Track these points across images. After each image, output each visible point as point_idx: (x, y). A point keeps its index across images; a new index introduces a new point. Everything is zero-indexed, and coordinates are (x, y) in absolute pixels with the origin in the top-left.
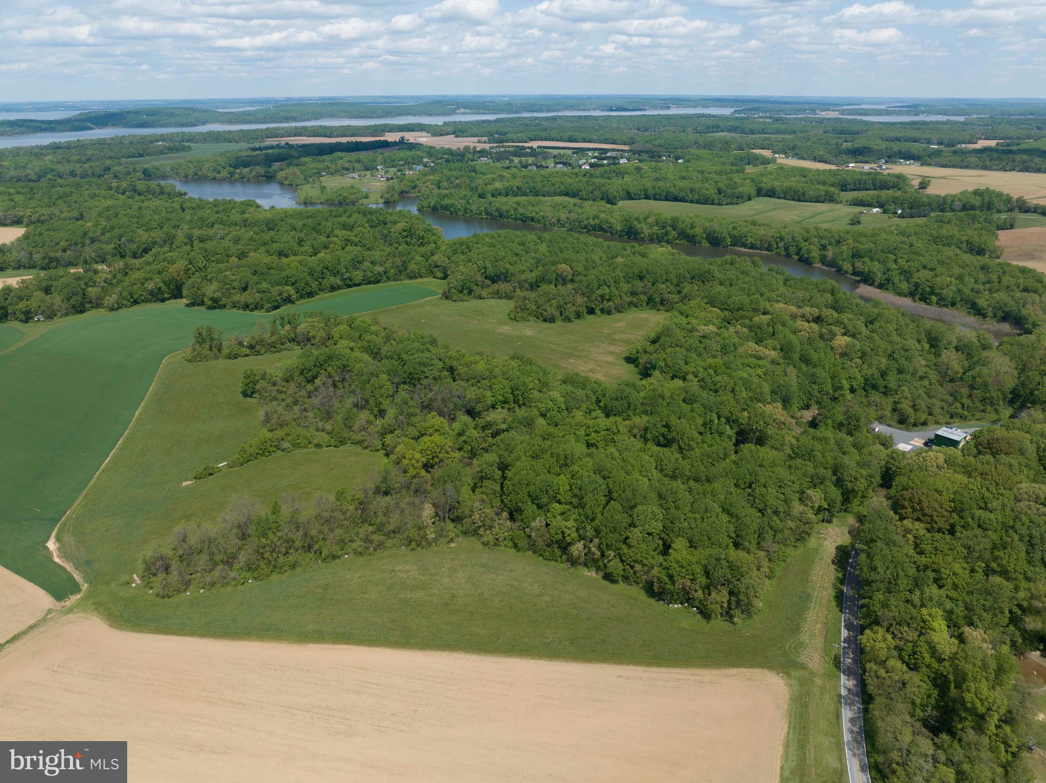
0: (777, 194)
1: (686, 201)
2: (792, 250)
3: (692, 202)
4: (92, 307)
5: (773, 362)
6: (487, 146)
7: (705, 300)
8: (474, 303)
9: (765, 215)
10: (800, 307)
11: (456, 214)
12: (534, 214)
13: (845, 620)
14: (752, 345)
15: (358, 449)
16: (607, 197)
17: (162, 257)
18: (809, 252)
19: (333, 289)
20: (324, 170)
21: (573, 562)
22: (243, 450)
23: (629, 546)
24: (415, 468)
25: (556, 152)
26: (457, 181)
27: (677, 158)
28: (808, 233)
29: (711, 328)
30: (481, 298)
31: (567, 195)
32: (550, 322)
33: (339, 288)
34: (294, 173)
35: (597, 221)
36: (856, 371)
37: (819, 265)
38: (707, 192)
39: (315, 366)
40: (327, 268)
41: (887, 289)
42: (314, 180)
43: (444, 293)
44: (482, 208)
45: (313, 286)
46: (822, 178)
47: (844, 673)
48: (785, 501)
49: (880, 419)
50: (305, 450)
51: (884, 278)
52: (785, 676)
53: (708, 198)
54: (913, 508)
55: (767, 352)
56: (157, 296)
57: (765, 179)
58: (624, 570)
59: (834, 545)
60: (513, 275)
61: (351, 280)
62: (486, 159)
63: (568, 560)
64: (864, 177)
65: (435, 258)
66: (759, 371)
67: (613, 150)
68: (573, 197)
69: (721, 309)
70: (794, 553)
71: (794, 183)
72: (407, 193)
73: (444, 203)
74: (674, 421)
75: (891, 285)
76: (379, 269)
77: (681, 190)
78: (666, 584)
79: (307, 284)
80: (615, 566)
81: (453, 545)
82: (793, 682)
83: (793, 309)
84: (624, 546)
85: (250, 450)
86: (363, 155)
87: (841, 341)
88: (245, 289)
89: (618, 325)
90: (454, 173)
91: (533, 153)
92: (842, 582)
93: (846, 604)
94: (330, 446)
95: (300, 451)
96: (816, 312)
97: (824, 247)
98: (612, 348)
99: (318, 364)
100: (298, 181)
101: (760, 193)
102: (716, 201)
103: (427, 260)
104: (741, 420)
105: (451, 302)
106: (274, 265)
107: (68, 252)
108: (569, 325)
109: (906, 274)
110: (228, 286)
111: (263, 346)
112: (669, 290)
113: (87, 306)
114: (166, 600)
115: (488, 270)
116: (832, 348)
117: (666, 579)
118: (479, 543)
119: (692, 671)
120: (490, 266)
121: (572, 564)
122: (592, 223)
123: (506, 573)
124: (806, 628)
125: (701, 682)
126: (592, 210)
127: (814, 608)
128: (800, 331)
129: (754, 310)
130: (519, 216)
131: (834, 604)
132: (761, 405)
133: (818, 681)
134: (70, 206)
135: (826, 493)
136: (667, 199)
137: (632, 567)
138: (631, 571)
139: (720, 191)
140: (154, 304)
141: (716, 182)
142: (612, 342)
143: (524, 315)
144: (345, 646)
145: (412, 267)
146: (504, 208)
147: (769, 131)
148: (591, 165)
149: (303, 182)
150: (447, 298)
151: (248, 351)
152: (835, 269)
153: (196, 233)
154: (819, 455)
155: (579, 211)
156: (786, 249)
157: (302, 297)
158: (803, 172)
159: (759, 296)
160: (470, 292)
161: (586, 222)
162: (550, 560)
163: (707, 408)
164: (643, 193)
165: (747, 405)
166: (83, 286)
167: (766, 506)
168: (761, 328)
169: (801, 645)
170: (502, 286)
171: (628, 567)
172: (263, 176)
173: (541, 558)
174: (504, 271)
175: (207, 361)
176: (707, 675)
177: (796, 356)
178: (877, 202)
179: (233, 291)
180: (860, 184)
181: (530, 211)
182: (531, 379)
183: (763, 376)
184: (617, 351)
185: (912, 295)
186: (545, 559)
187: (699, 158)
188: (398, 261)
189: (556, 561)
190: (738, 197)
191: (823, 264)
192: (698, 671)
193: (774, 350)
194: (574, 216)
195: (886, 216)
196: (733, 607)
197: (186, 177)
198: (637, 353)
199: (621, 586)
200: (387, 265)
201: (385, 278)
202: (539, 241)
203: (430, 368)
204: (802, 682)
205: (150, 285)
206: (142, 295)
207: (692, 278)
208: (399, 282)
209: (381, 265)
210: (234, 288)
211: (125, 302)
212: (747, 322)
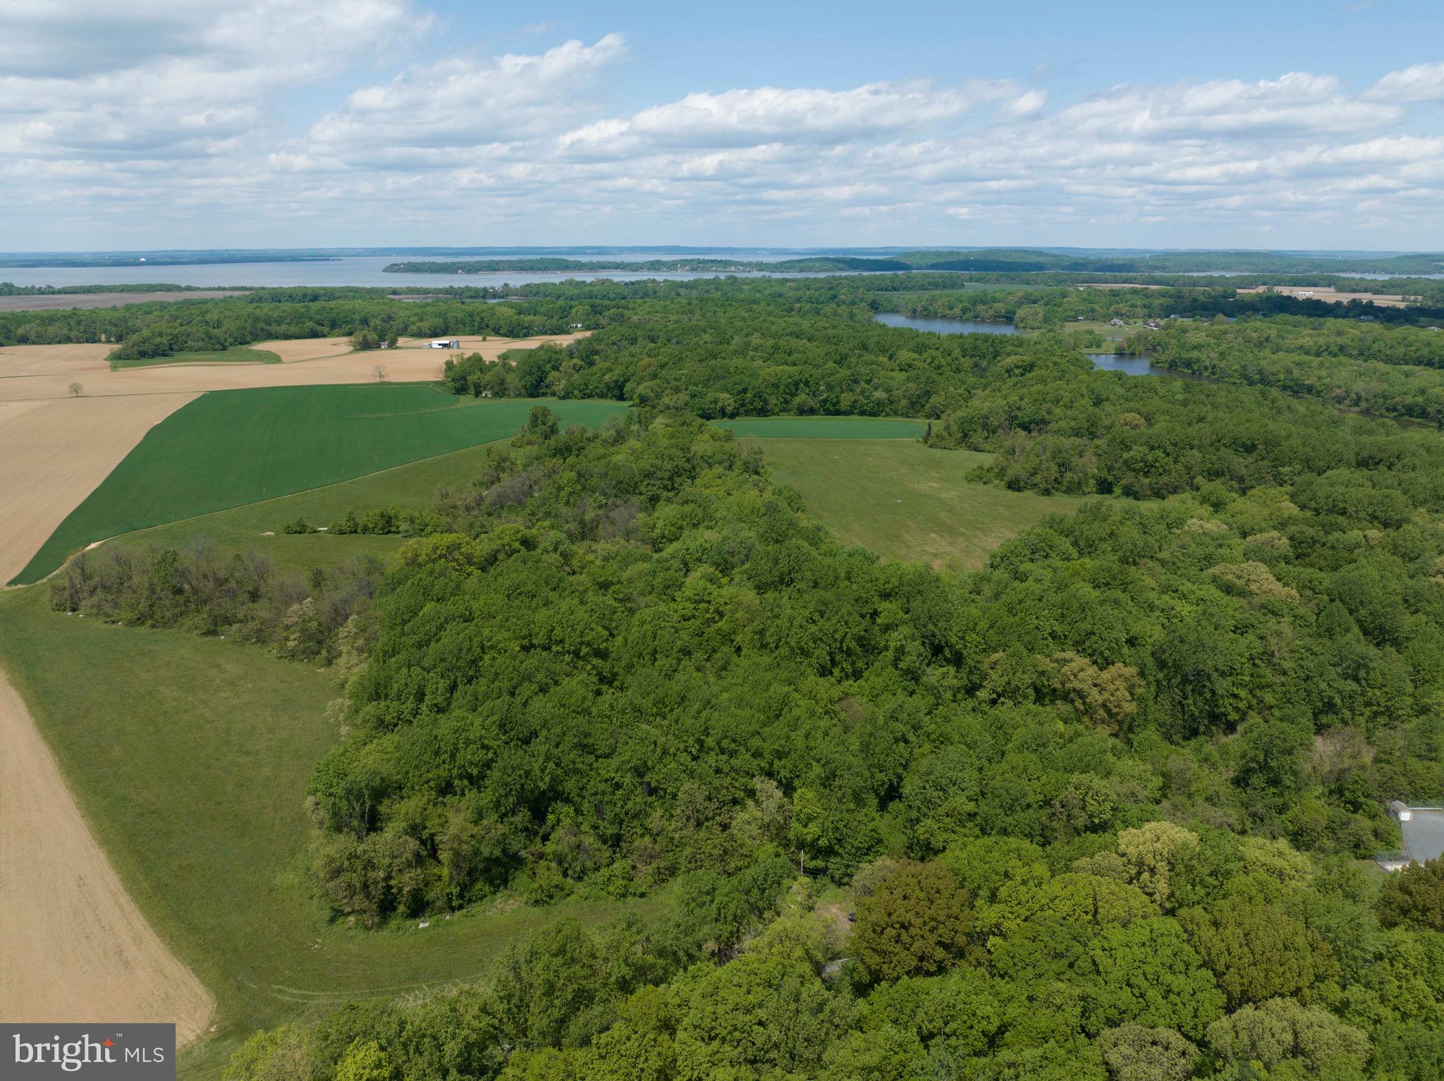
4: (546, 394)
8: (959, 455)
12: (1316, 381)
14: (1255, 569)
19: (802, 412)
22: (350, 518)
30: (974, 449)
32: (1014, 490)
33: (812, 411)
34: (1036, 313)
35: (1421, 400)
43: (928, 432)
45: (772, 401)
61: (834, 404)
73: (1188, 356)
76: (880, 395)
79: (761, 397)
85: (359, 520)
105: (925, 447)
113: (541, 390)
120: (1028, 406)
122: (1410, 402)
130: (1290, 383)
143: (986, 473)
146: (1275, 368)
150: (924, 441)
157: (748, 413)
160: (966, 438)
161: (1399, 400)
168: (1331, 549)
172: (1003, 317)
193: (1304, 588)
200: (897, 393)
201: (888, 410)
205: (609, 377)
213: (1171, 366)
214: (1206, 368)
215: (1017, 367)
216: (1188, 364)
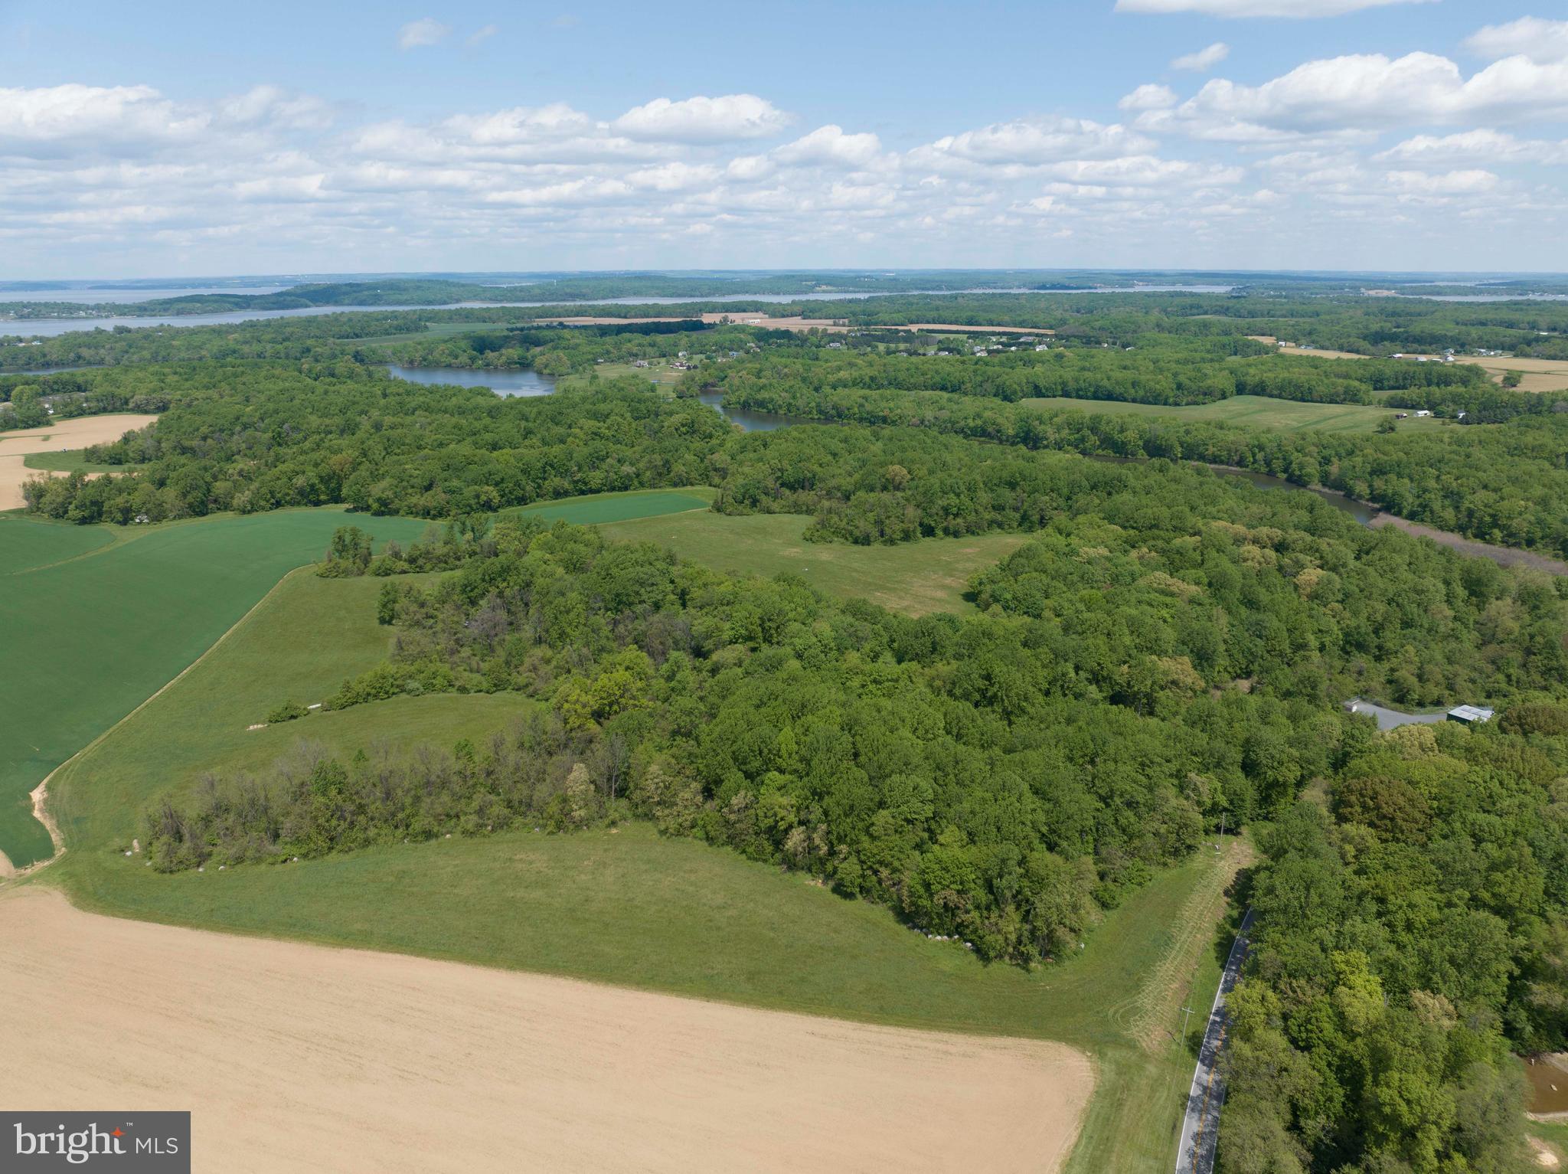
0: (1268, 391)
1: (1125, 400)
2: (1277, 465)
3: (1134, 401)
4: (219, 509)
5: (1192, 601)
6: (844, 330)
7: (1102, 515)
8: (758, 519)
9: (1244, 418)
10: (1254, 527)
11: (776, 413)
12: (886, 412)
13: (1226, 981)
14: (1162, 576)
15: (520, 697)
16: (1003, 392)
17: (327, 444)
18: (1301, 467)
19: (558, 494)
20: (601, 355)
21: (791, 864)
22: (348, 688)
23: (873, 838)
24: (579, 716)
25: (941, 337)
26: (786, 370)
27: (1124, 346)
28: (1304, 439)
29: (1100, 551)
30: (769, 512)
31: (943, 388)
32: (863, 544)
33: (566, 494)
34: (559, 359)
35: (979, 422)
36: (1332, 622)
37: (1319, 487)
38: (1158, 386)
39: (483, 580)
40: (552, 466)
41: (1422, 520)
42: (585, 369)
43: (716, 502)
44: (813, 404)
45: (528, 488)
46: (1344, 369)
47: (1202, 1062)
48: (1151, 790)
49: (1364, 695)
50: (442, 695)
51: (1417, 502)
52: (1095, 1058)
53: (1159, 395)
54: (1364, 806)
55: (1184, 586)
56: (310, 497)
57: (1252, 371)
58: (863, 876)
59: (1236, 868)
60: (822, 480)
61: (586, 484)
62: (838, 344)
63: (784, 861)
64: (1412, 369)
65: (716, 457)
66: (1164, 613)
67: (1029, 334)
68: (952, 391)
69: (1124, 528)
70: (1162, 876)
71: (1298, 375)
72: (713, 386)
73: (759, 397)
74: (999, 669)
75: (1428, 513)
76: (627, 469)
77: (1117, 383)
78: (920, 897)
79: (518, 484)
80: (849, 869)
81: (614, 831)
82: (1106, 1067)
83: (1240, 528)
84: (864, 838)
85: (359, 688)
86: (660, 338)
87: (1312, 575)
88: (428, 488)
89: (968, 550)
90: (783, 360)
91: (909, 337)
92: (1235, 923)
93: (1234, 957)
94: (480, 691)
95: (434, 695)
96: (1277, 534)
97: (1326, 461)
98: (948, 581)
99: (487, 578)
100: (563, 370)
101: (1241, 389)
102: (1171, 400)
103: (702, 461)
104: (1116, 677)
105: (723, 515)
106: (476, 459)
107: (209, 441)
108: (892, 549)
109: (1453, 497)
110: (405, 484)
111: (430, 559)
112: (1055, 504)
113: (211, 506)
114: (167, 876)
115: (785, 474)
116: (1296, 587)
117: (922, 891)
118: (655, 831)
119: (935, 1035)
120: (789, 468)
121: (790, 868)
122: (972, 424)
123: (682, 874)
124: (1151, 987)
125: (946, 1053)
126: (970, 407)
127: (1175, 958)
128: (1245, 560)
129: (1175, 529)
130: (865, 415)
131: (1213, 954)
132: (1154, 657)
133: (1152, 1069)
134: (234, 389)
135: (1224, 781)
136: (1096, 397)
137: (876, 872)
138: (874, 878)
139: (1179, 386)
140: (304, 507)
141: (1175, 375)
142: (950, 571)
143: (825, 533)
144: (398, 956)
145: (679, 468)
146: (845, 403)
147: (1278, 313)
148: (990, 352)
149: (570, 371)
150: (719, 510)
151: (406, 566)
152: (1342, 493)
153: (388, 420)
154: (1222, 724)
155: (955, 407)
156: (1268, 463)
157: (509, 503)
158: (1314, 363)
159: (1187, 510)
160: (755, 502)
161: (963, 423)
162: (756, 860)
163: (1059, 656)
164: (1059, 388)
165: (1130, 656)
166: (208, 479)
167: (1112, 791)
168: (1181, 554)
169: (1135, 1010)
170: (804, 497)
171: (869, 872)
172: (516, 363)
173: (744, 857)
174: (809, 475)
175: (346, 576)
176: (960, 1043)
177: (1234, 596)
178: (1427, 402)
179: (410, 491)
180: (1405, 379)
181: (883, 408)
182: (793, 605)
183: (1169, 620)
184: (954, 584)
185: (1462, 529)
186: (749, 858)
187: (1156, 344)
188: (658, 460)
189: (765, 861)
190: (1205, 394)
191: (1324, 485)
192: (946, 1036)
193: (1197, 584)
194: (945, 414)
195: (1439, 421)
196: (1025, 940)
197: (411, 362)
198: (980, 584)
199: (860, 904)
200: (641, 465)
201: (636, 483)
202: (873, 439)
203: (648, 589)
204: (1122, 1070)
205: (300, 481)
206: (288, 494)
207: (1092, 488)
208: (657, 490)
209: (632, 464)
210: (413, 487)
211: (263, 503)
212: (1160, 543)
213: (744, 407)
214: (780, 407)
215: (683, 425)
216: (761, 404)
